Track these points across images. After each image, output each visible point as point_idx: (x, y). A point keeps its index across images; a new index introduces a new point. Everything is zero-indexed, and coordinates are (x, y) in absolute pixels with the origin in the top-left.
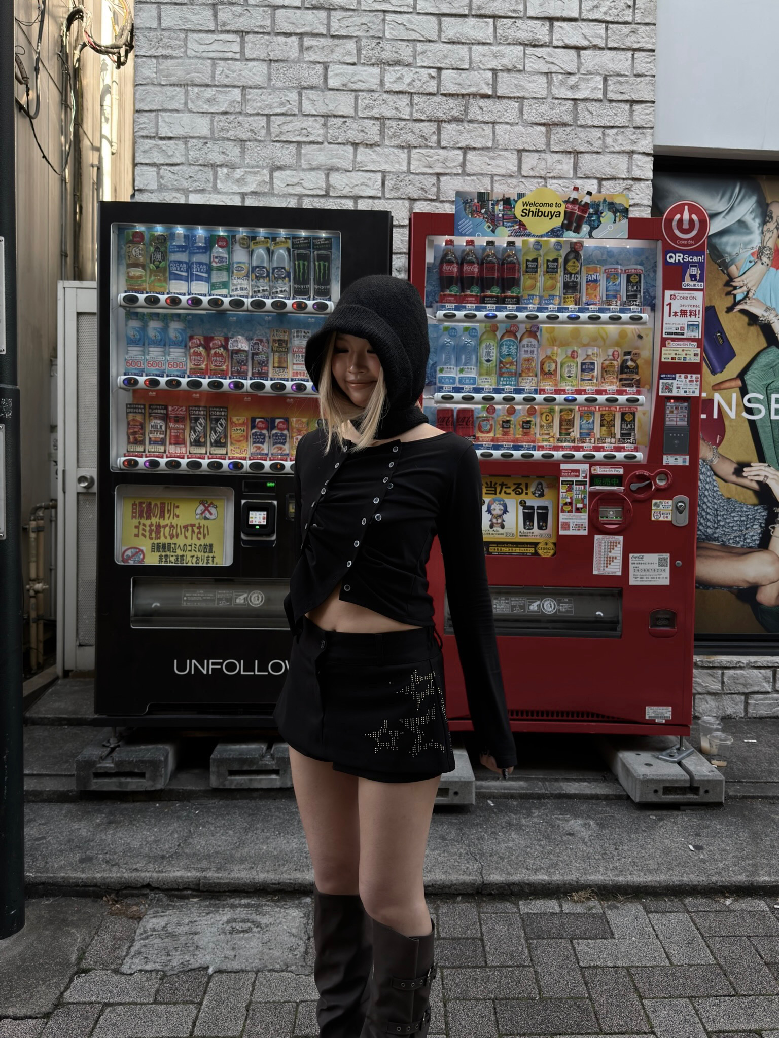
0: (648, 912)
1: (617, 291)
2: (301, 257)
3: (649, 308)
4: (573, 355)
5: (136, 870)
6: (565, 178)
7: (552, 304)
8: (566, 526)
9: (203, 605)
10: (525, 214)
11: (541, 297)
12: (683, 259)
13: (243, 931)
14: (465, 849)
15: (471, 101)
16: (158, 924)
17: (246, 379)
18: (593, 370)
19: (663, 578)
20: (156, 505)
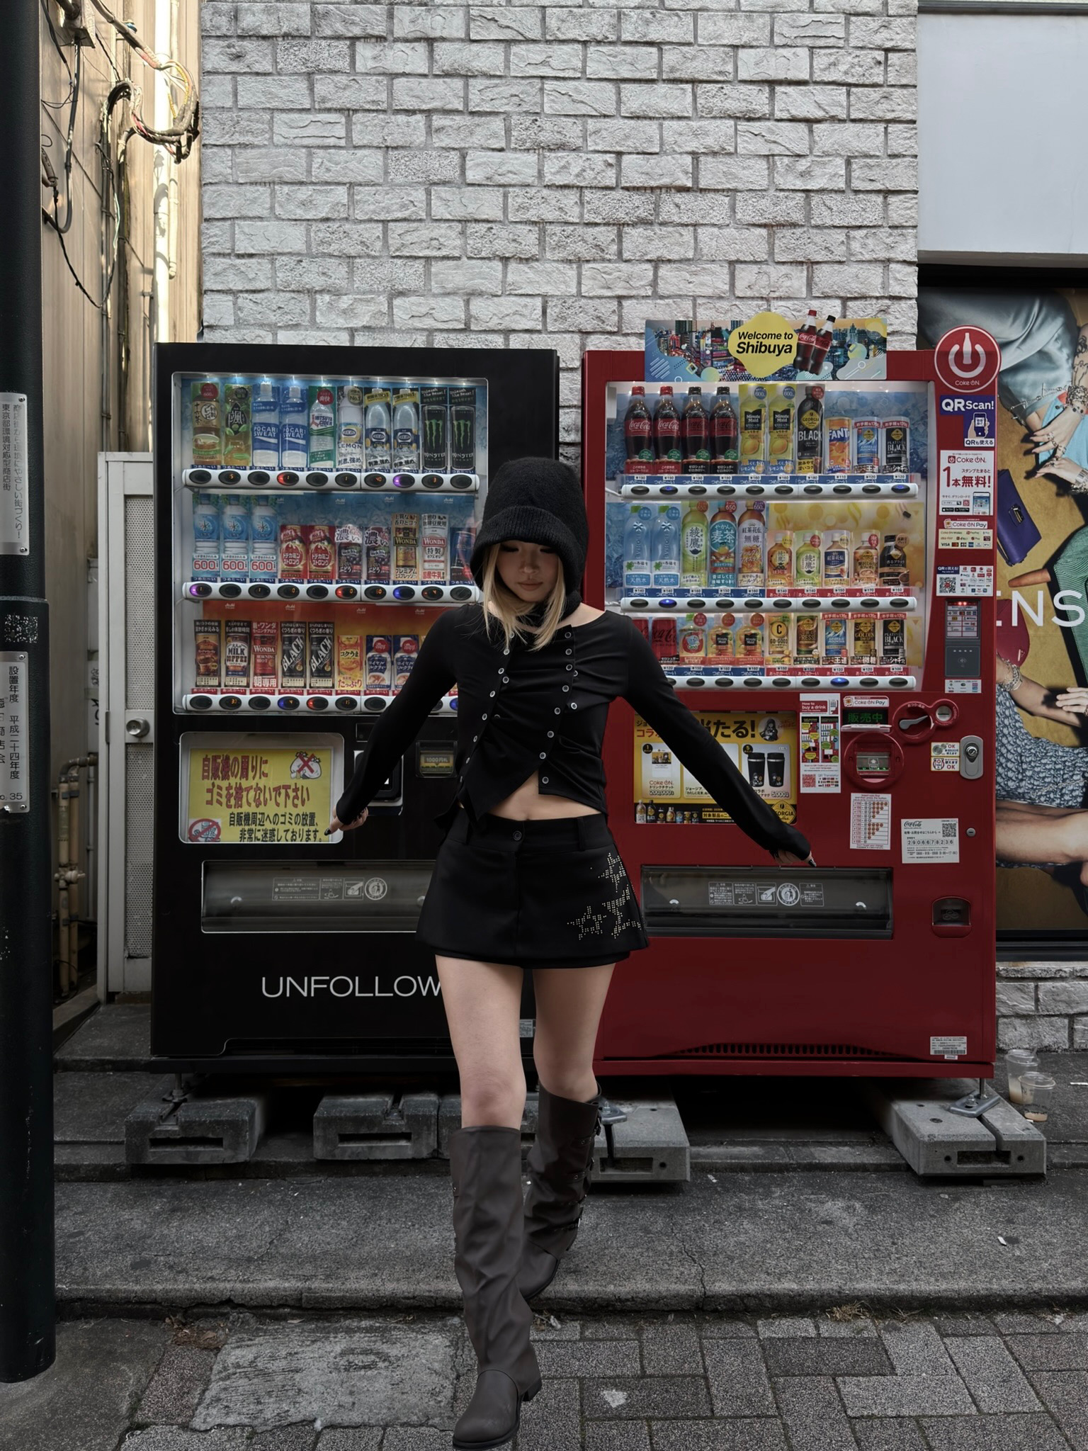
0: (943, 1335)
1: (872, 452)
2: (432, 415)
3: (919, 475)
4: (814, 542)
5: (212, 1278)
6: (796, 299)
7: (783, 471)
8: (810, 781)
9: (302, 899)
10: (743, 349)
11: (767, 463)
12: (965, 406)
13: (364, 1367)
14: (677, 1246)
15: (663, 196)
16: (243, 1357)
17: (360, 583)
18: (842, 562)
19: (949, 853)
20: (236, 759)
